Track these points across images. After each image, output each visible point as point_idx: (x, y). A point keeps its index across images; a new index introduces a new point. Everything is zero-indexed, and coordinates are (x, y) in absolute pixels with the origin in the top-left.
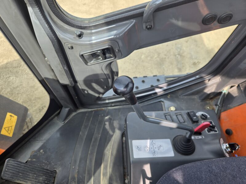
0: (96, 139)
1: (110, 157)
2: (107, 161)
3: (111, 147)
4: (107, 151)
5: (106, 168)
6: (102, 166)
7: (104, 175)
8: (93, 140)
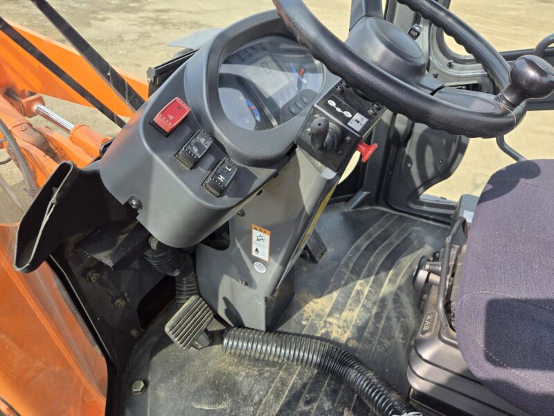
0: (391, 244)
1: (406, 268)
2: (401, 270)
3: (412, 260)
4: (404, 261)
5: (396, 275)
6: (391, 272)
7: (390, 281)
8: (386, 242)
